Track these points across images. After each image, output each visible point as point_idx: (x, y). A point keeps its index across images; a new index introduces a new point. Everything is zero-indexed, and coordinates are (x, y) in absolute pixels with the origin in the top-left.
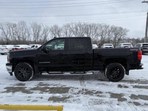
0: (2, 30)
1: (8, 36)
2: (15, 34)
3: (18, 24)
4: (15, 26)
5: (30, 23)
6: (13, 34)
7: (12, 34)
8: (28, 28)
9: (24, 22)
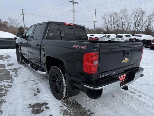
0: (104, 21)
1: (109, 26)
2: (115, 24)
3: (119, 13)
4: (116, 15)
5: (132, 10)
6: (114, 24)
7: (112, 23)
8: (129, 16)
9: (125, 9)
